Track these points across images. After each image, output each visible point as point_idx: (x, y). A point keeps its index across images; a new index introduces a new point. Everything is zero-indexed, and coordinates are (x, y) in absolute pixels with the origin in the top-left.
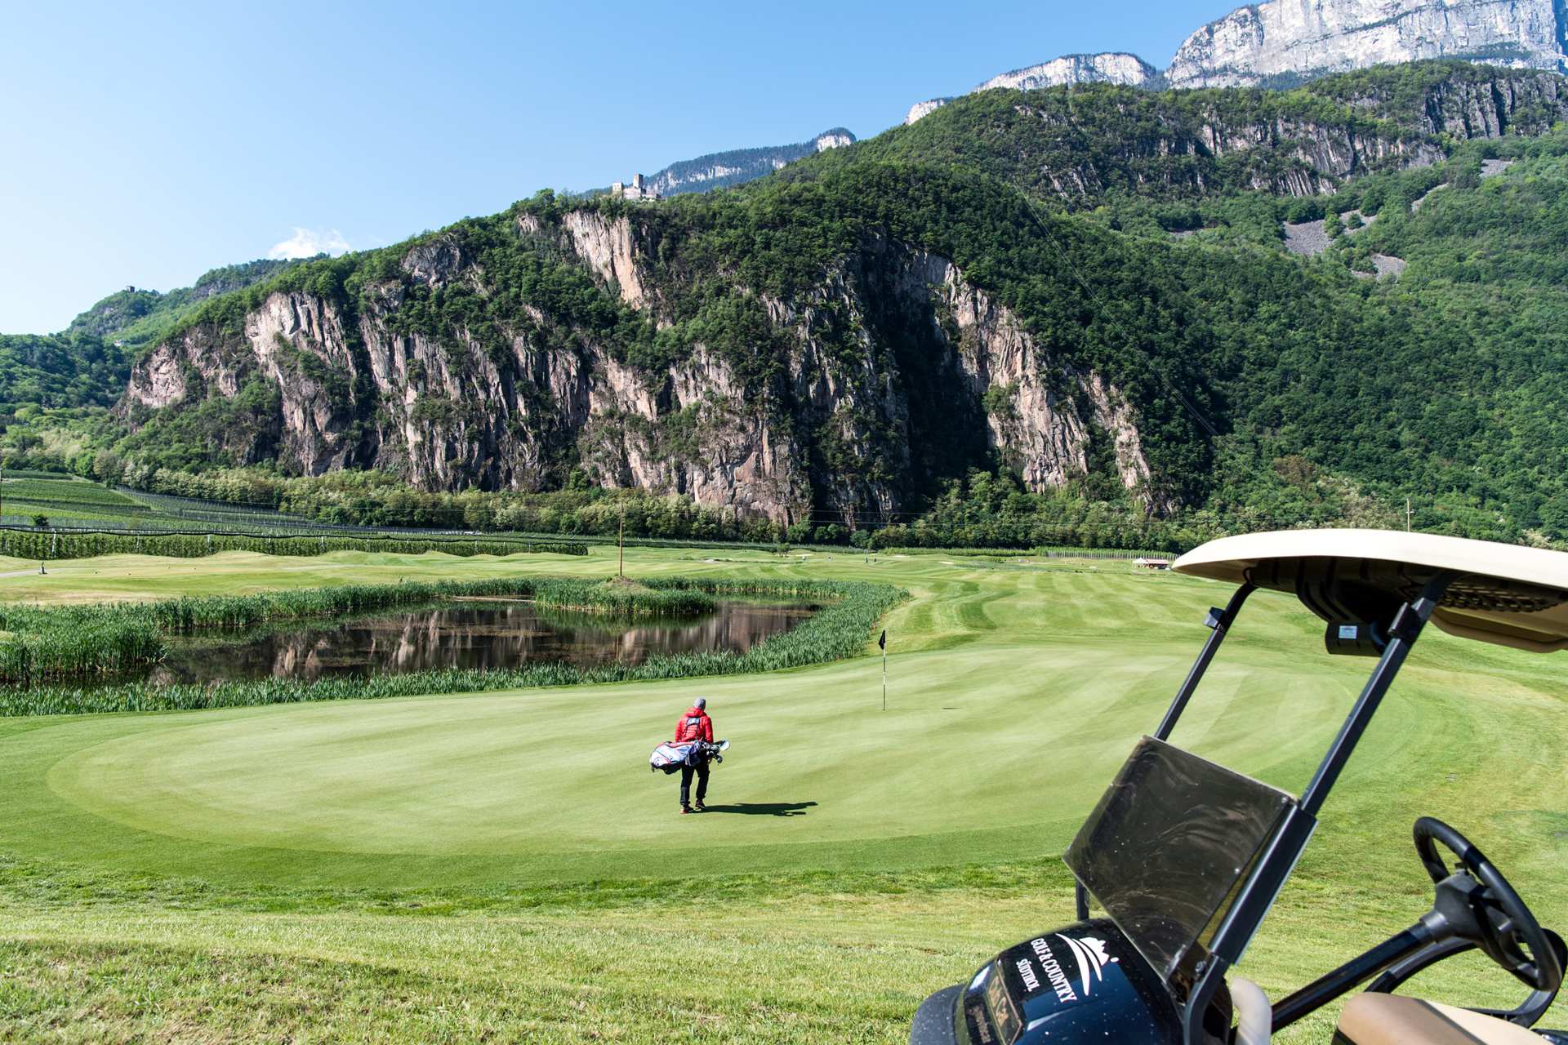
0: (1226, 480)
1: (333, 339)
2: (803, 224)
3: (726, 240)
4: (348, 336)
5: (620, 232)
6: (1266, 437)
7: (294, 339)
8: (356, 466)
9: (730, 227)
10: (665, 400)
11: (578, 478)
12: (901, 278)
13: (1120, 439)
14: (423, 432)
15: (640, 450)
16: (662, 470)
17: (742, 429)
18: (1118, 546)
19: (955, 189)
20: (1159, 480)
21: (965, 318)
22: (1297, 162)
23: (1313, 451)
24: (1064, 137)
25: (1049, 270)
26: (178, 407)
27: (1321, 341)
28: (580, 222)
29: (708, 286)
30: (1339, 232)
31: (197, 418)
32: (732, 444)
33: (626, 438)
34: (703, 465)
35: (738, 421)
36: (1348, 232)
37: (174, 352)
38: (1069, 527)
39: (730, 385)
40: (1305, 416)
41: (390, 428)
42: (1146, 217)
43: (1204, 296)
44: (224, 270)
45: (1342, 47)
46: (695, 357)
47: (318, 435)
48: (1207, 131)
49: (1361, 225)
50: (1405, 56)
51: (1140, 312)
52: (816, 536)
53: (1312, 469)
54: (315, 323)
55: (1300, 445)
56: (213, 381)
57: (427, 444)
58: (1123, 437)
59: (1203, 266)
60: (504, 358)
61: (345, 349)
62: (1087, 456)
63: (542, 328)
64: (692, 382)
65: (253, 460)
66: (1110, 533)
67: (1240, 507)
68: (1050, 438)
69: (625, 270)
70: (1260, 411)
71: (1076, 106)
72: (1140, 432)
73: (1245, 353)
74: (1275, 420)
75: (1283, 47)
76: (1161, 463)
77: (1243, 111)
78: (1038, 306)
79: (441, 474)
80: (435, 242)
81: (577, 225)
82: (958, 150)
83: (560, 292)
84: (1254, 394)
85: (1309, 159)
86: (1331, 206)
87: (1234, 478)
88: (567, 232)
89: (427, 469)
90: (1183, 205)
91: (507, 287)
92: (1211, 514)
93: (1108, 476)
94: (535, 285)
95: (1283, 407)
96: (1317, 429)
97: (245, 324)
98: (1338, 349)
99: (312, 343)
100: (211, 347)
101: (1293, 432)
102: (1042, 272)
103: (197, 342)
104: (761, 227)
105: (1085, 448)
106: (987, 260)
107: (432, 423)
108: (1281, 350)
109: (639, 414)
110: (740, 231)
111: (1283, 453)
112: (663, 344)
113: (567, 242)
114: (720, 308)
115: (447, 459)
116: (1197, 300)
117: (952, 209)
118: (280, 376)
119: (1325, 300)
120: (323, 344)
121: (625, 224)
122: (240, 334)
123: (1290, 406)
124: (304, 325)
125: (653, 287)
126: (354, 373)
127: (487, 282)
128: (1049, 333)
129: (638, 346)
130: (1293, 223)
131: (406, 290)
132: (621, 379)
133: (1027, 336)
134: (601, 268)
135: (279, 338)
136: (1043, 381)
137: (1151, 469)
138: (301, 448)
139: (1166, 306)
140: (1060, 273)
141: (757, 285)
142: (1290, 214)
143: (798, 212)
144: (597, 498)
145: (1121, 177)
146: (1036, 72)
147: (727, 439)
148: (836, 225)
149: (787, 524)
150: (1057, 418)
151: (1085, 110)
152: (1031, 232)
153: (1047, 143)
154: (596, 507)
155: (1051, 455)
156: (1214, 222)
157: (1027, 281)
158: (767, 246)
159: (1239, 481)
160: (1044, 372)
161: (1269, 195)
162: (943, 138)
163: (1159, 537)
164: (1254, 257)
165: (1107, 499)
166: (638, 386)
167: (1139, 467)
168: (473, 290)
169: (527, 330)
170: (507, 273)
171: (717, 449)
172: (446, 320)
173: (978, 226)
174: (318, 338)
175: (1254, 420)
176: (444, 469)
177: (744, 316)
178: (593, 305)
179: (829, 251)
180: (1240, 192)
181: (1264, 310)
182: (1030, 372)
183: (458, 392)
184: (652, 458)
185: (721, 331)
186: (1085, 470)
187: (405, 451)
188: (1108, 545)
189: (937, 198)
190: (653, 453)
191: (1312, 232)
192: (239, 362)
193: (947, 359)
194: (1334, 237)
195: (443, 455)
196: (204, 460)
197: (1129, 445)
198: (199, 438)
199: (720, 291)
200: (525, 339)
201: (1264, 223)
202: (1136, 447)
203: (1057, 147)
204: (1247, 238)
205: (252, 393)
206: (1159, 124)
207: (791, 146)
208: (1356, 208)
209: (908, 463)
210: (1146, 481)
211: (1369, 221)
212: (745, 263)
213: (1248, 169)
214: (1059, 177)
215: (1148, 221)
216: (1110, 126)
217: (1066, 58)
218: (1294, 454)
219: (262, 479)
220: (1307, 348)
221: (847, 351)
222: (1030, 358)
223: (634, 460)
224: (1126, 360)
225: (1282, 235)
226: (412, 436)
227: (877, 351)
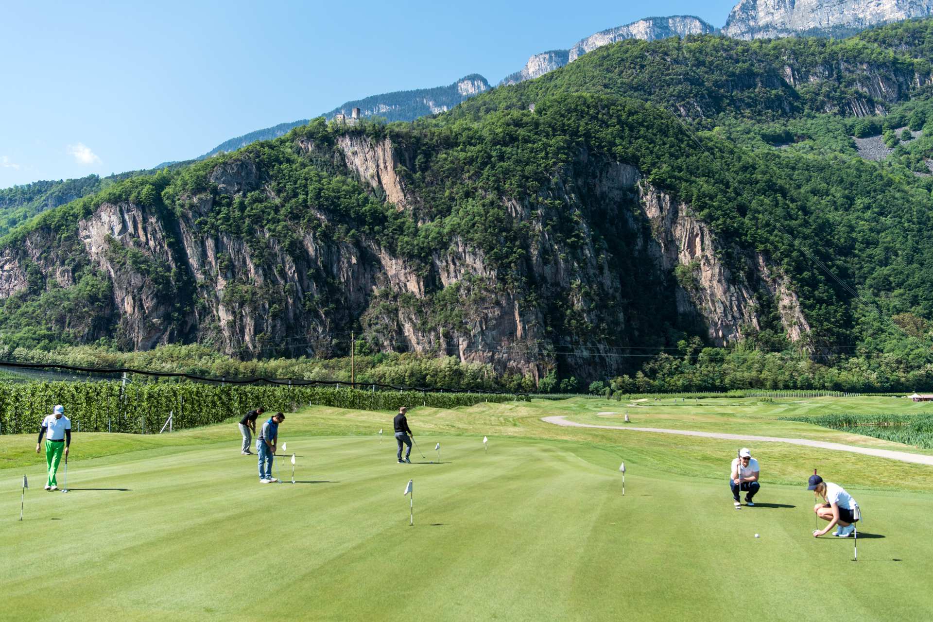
0: (864, 333)
1: (155, 239)
2: (526, 141)
3: (469, 154)
4: (168, 237)
5: (384, 150)
6: (883, 300)
7: (122, 240)
8: (179, 341)
9: (471, 144)
10: (432, 283)
11: (362, 346)
12: (601, 181)
13: (781, 304)
14: (234, 313)
15: (413, 322)
16: (432, 337)
17: (498, 303)
18: (795, 387)
19: (631, 113)
20: (818, 334)
21: (652, 212)
22: (857, 92)
23: (919, 309)
24: (684, 75)
25: (709, 174)
26: (23, 298)
27: (906, 225)
28: (349, 143)
29: (458, 191)
30: (896, 143)
31: (40, 306)
32: (490, 315)
33: (400, 313)
34: (467, 333)
35: (493, 296)
36: (905, 144)
37: (17, 253)
38: (754, 374)
39: (485, 268)
40: (909, 282)
41: (206, 311)
42: (752, 134)
43: (814, 192)
44: (11, 190)
45: (854, 10)
46: (452, 247)
47: (145, 318)
48: (788, 70)
49: (910, 138)
50: (901, 16)
51: (777, 205)
52: (562, 385)
53: (923, 323)
54: (140, 226)
55: (909, 305)
56: (51, 276)
57: (238, 322)
58: (786, 302)
59: (808, 170)
60: (296, 250)
61: (166, 247)
62: (758, 317)
63: (326, 226)
64: (452, 267)
65: (90, 339)
66: (788, 378)
67: (881, 354)
68: (728, 304)
69: (389, 180)
70: (874, 279)
71: (690, 52)
72: (799, 297)
73: (854, 235)
74: (886, 286)
75: (810, 10)
76: (818, 320)
77: (813, 54)
78: (707, 200)
79: (250, 345)
80: (236, 160)
81: (347, 145)
82: (606, 86)
83: (339, 198)
84: (867, 267)
85: (865, 89)
86: (886, 124)
87: (870, 331)
88: (339, 151)
89: (238, 342)
90: (777, 125)
91: (296, 195)
92: (861, 360)
93: (776, 332)
94: (319, 193)
95: (890, 276)
96: (920, 292)
97: (78, 229)
98: (920, 230)
99: (138, 244)
100: (49, 248)
101: (902, 295)
102: (704, 175)
103: (36, 245)
104: (495, 145)
105: (756, 311)
106: (665, 167)
107: (241, 305)
108: (879, 232)
109: (409, 294)
110: (478, 147)
111: (898, 312)
112: (426, 237)
113: (339, 158)
114: (470, 207)
115: (256, 333)
116: (810, 196)
117: (631, 129)
118: (112, 270)
119: (903, 194)
120: (147, 243)
121: (388, 143)
122: (74, 238)
123: (896, 275)
124: (131, 229)
125: (413, 192)
126: (174, 266)
127: (279, 192)
128: (720, 222)
129: (406, 239)
130: (859, 137)
131: (214, 198)
132: (392, 267)
133: (703, 225)
134: (369, 178)
135: (109, 240)
136: (720, 259)
137: (811, 326)
138: (132, 327)
139: (793, 200)
140: (717, 176)
141: (497, 189)
142: (856, 130)
143: (522, 132)
144: (381, 361)
145: (729, 105)
146: (624, 31)
147: (486, 311)
148: (553, 142)
149: (537, 378)
150: (732, 288)
151: (697, 54)
152: (688, 145)
153: (672, 79)
154: (381, 369)
155: (730, 317)
156: (803, 137)
157: (695, 182)
158: (501, 158)
159: (874, 334)
160: (720, 252)
161: (839, 117)
162: (593, 77)
163: (826, 379)
164: (844, 162)
165: (779, 351)
166: (408, 270)
167: (801, 325)
168: (267, 198)
169: (315, 228)
170: (295, 183)
171: (478, 319)
172: (247, 221)
173: (652, 141)
174: (143, 239)
175: (871, 286)
176: (253, 341)
177: (491, 213)
178: (368, 207)
179: (551, 162)
180: (817, 115)
181: (860, 202)
182: (709, 253)
183: (262, 278)
184: (423, 329)
185: (473, 225)
186: (758, 328)
187: (220, 330)
188: (786, 387)
189: (620, 122)
190: (424, 324)
191: (875, 144)
192: (74, 260)
193: (640, 244)
194: (893, 147)
195: (252, 330)
196: (51, 340)
197: (791, 308)
198: (44, 322)
199: (468, 195)
200: (315, 237)
201: (839, 138)
202: (797, 309)
203: (680, 83)
204: (830, 148)
205: (88, 284)
206: (752, 65)
207: (437, 88)
208: (905, 125)
209: (623, 326)
210: (808, 336)
211: (917, 135)
212: (486, 171)
213: (821, 98)
214: (684, 106)
215: (755, 138)
216: (717, 67)
217: (646, 20)
218: (906, 312)
219: (104, 354)
220: (897, 231)
221: (573, 239)
222: (707, 242)
223: (408, 330)
224: (778, 242)
225: (853, 145)
226: (224, 316)
227: (594, 240)
